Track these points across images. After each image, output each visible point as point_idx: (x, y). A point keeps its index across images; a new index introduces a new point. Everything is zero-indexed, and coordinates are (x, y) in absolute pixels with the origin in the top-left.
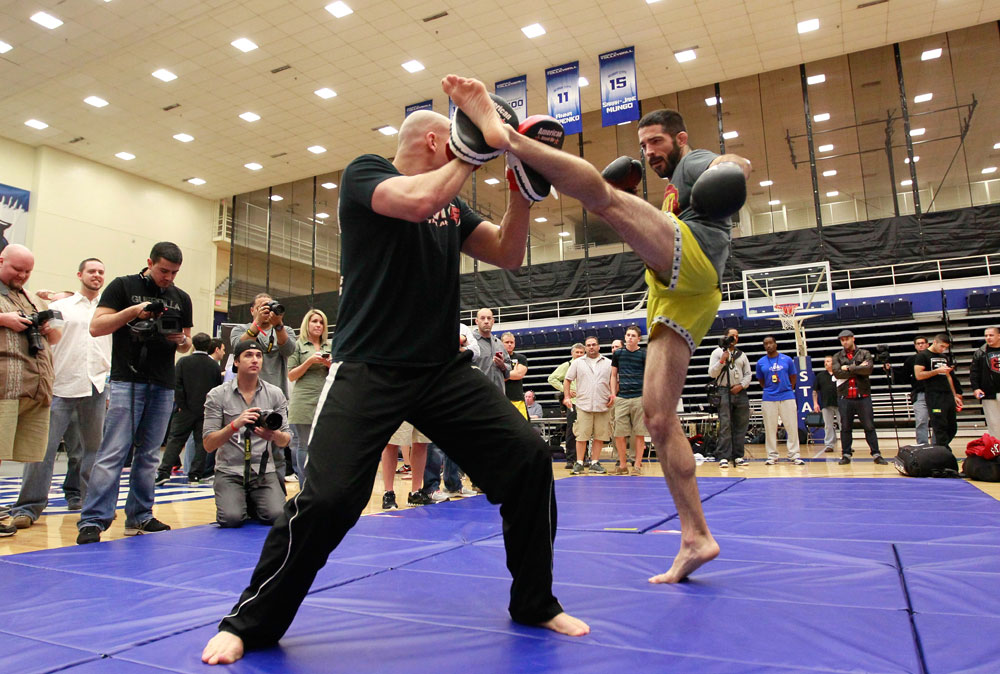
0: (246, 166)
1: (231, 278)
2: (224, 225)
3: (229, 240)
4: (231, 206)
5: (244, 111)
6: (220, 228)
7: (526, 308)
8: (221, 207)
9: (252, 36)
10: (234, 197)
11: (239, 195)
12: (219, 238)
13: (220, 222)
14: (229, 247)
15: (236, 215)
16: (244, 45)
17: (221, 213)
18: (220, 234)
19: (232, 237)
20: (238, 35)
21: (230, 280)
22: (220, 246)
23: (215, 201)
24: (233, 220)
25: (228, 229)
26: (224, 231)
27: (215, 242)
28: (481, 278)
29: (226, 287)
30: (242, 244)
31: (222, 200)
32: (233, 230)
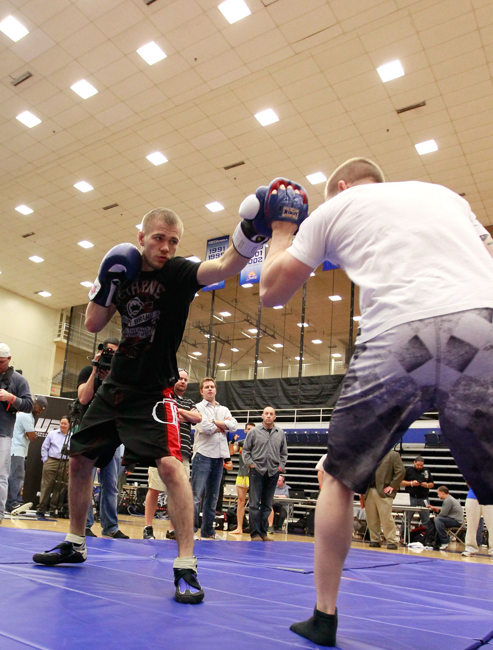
0: (81, 283)
1: (64, 371)
2: (63, 329)
3: (65, 341)
4: (69, 315)
5: (81, 239)
6: (60, 331)
7: (294, 412)
8: (62, 315)
9: (89, 180)
10: (72, 308)
11: (76, 307)
12: (58, 339)
13: (60, 327)
14: (65, 347)
15: (72, 322)
16: (84, 187)
17: (61, 320)
18: (59, 336)
19: (68, 339)
20: (77, 179)
21: (64, 372)
22: (58, 345)
23: (57, 310)
24: (70, 325)
25: (65, 332)
26: (62, 334)
27: (56, 342)
28: (259, 384)
29: (60, 377)
30: (75, 345)
31: (63, 310)
32: (69, 334)
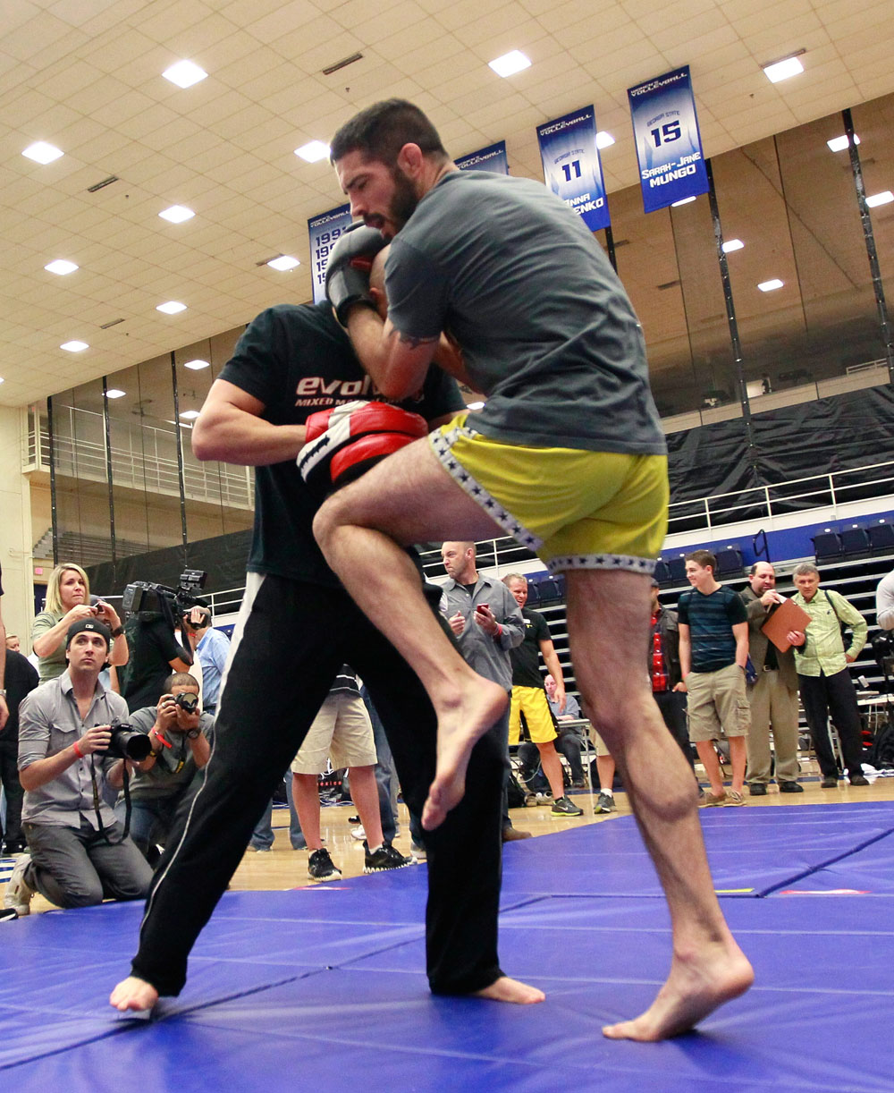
0: (63, 347)
1: (54, 529)
2: (38, 446)
3: (47, 469)
4: (46, 414)
5: (52, 258)
6: (32, 450)
8: (31, 418)
9: (53, 136)
10: (49, 399)
11: (62, 396)
12: (32, 468)
13: (32, 441)
14: (48, 481)
15: (55, 424)
16: (43, 153)
17: (31, 428)
18: (32, 460)
19: (51, 463)
20: (29, 138)
21: (55, 534)
22: (34, 480)
23: (19, 409)
24: (51, 435)
25: (43, 451)
26: (38, 455)
27: (27, 474)
29: (48, 544)
30: (67, 473)
31: (30, 406)
32: (51, 453)
